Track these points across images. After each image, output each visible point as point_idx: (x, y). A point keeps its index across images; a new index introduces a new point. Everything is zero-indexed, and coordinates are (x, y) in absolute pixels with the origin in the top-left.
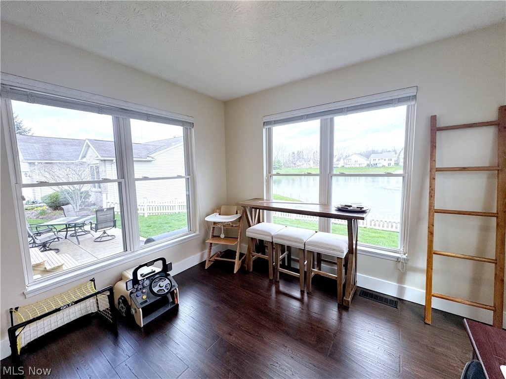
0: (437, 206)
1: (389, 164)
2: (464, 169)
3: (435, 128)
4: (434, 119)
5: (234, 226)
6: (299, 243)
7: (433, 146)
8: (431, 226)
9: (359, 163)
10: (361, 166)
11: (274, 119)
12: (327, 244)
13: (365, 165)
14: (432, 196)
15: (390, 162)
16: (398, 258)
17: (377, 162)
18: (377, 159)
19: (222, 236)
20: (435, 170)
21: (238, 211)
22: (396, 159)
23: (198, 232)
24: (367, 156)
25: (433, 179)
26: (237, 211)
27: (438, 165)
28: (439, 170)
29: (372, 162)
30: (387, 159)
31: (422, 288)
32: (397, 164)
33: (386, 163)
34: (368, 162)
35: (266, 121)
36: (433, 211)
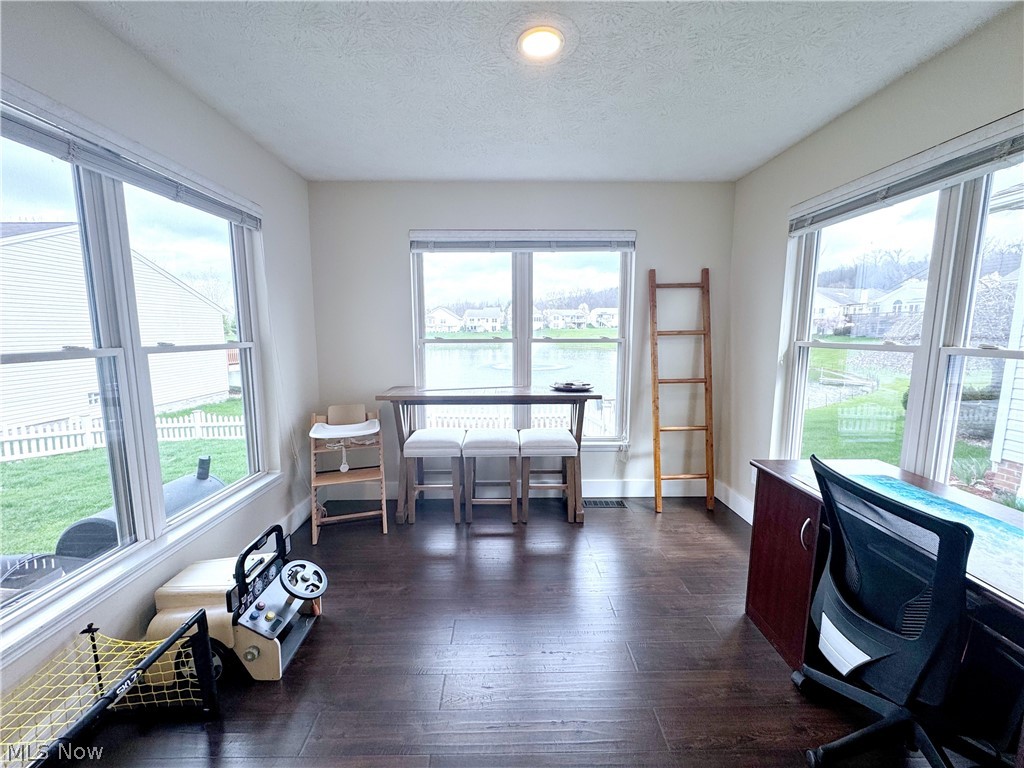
0: (662, 375)
1: (494, 328)
2: (680, 333)
3: (653, 285)
4: (652, 273)
5: (368, 443)
6: (511, 447)
7: (653, 306)
8: (656, 400)
9: (448, 324)
10: (451, 330)
11: (434, 239)
12: (553, 442)
13: (458, 329)
14: (655, 364)
15: (494, 324)
16: (620, 447)
17: (475, 323)
18: (476, 320)
19: (344, 468)
20: (657, 334)
21: (369, 414)
22: (502, 319)
23: (278, 473)
24: (459, 311)
25: (655, 344)
26: (366, 415)
27: (661, 327)
28: (661, 334)
29: (469, 324)
30: (490, 320)
31: (650, 478)
32: (504, 328)
33: (488, 326)
34: (462, 324)
35: (420, 239)
36: (657, 382)
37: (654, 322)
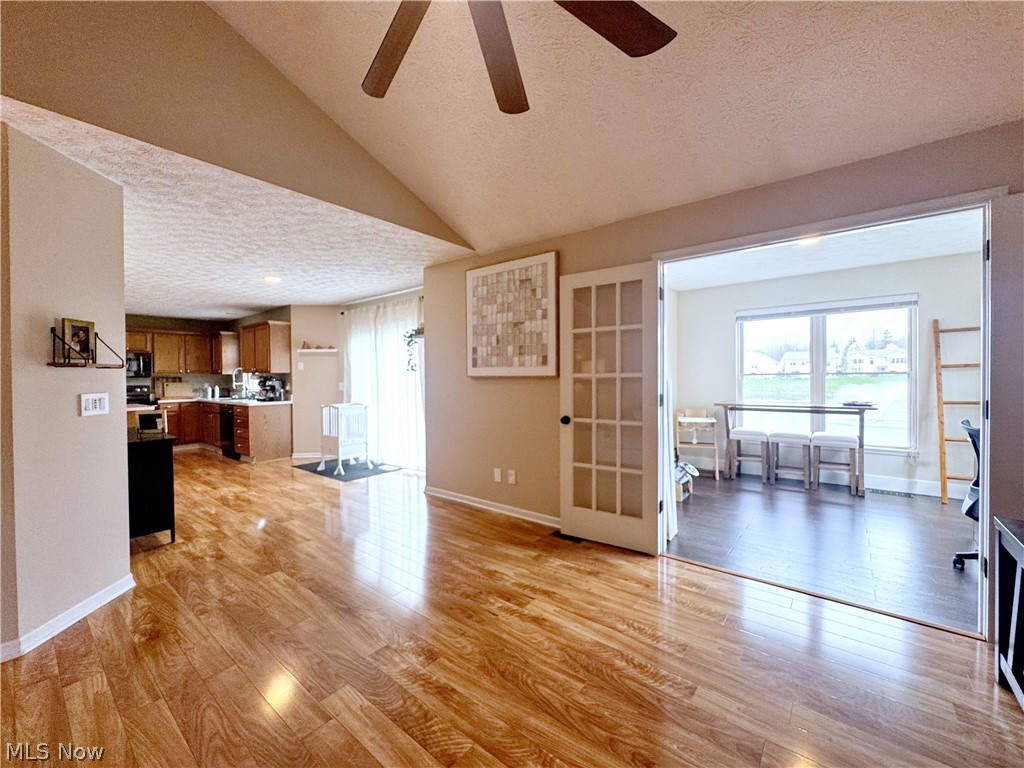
0: (945, 398)
3: (937, 330)
4: (936, 322)
7: (937, 346)
8: (941, 416)
11: (752, 314)
12: (838, 438)
14: (939, 390)
16: (909, 453)
19: (695, 441)
20: (940, 367)
22: (839, 362)
24: (778, 357)
25: (939, 375)
28: (943, 367)
35: (742, 315)
36: (941, 402)
37: (938, 359)
